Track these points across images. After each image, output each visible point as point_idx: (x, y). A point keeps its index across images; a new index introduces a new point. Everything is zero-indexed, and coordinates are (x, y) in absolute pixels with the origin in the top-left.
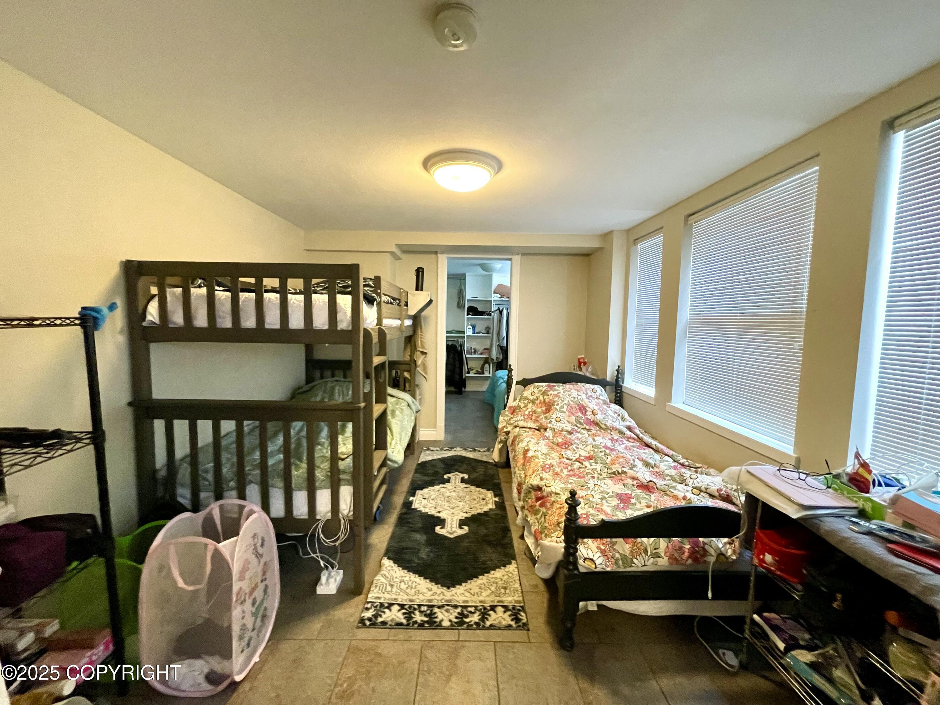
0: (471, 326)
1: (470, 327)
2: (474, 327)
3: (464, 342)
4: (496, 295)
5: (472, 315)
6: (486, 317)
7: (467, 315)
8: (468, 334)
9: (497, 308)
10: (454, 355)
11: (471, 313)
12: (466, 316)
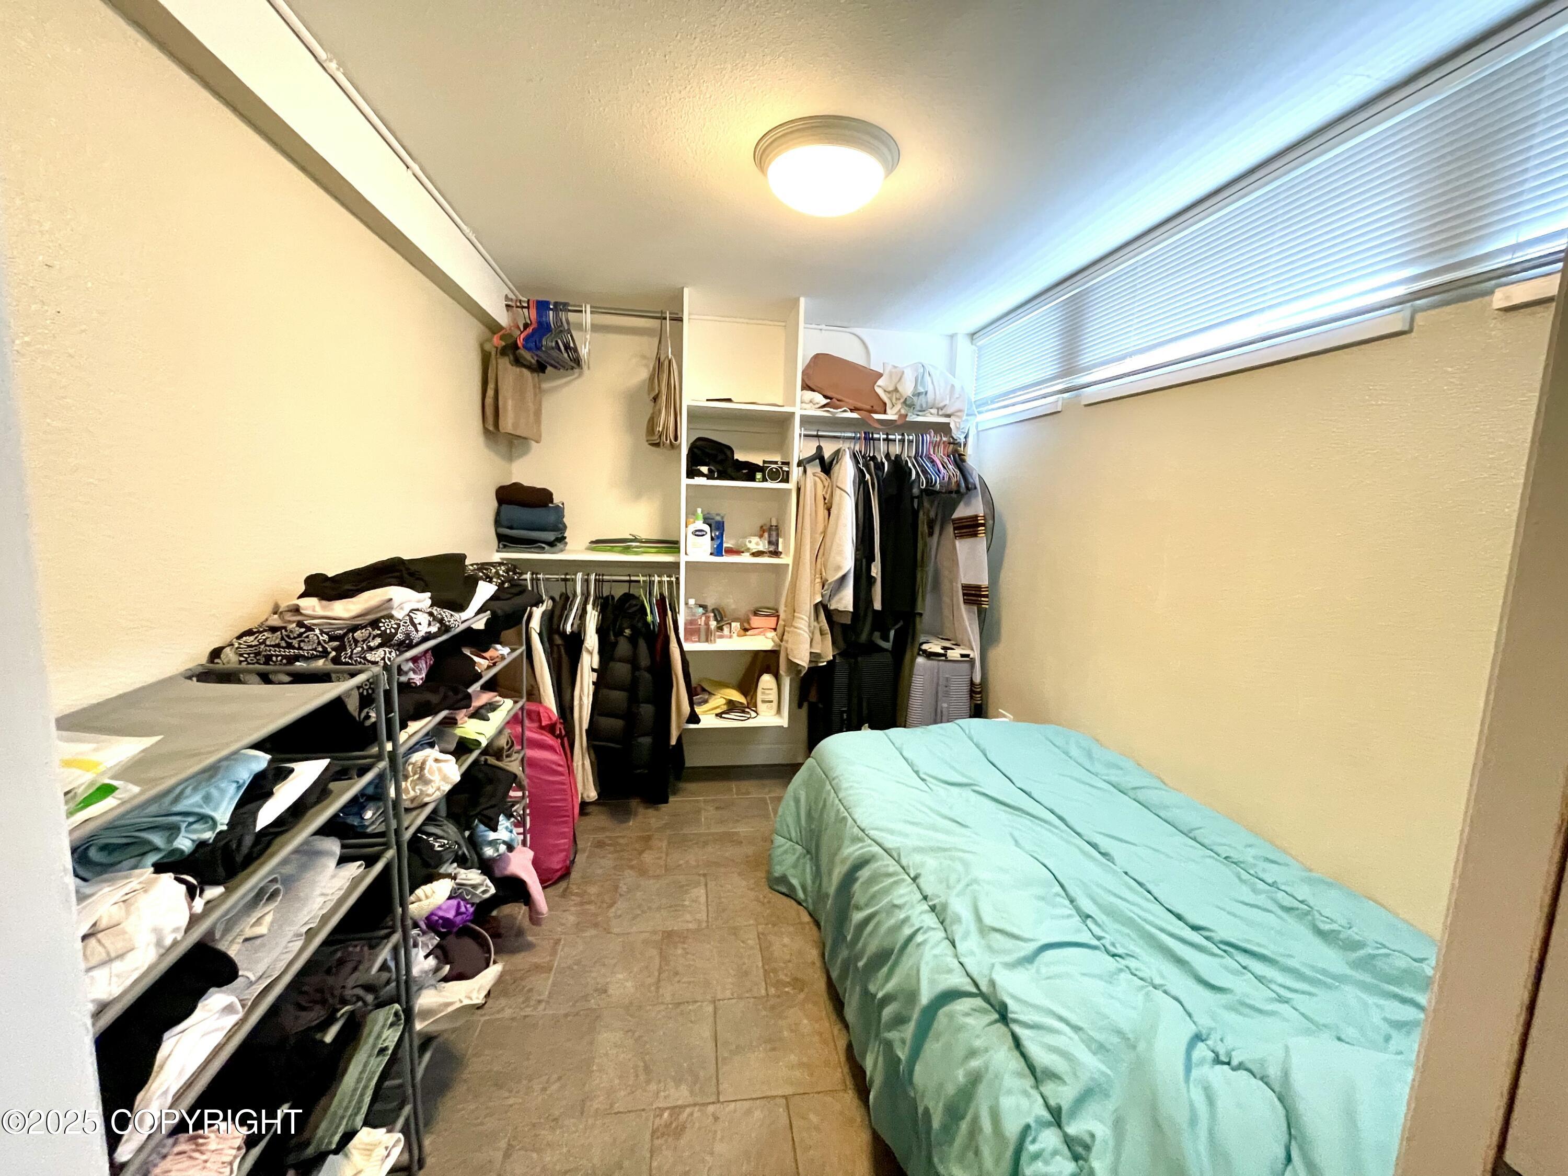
0: (706, 520)
1: (700, 525)
2: (717, 527)
3: (674, 586)
4: (809, 395)
5: (710, 476)
6: (769, 485)
7: (691, 474)
8: (691, 558)
9: (812, 451)
10: (633, 640)
11: (704, 469)
12: (685, 481)
